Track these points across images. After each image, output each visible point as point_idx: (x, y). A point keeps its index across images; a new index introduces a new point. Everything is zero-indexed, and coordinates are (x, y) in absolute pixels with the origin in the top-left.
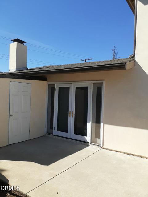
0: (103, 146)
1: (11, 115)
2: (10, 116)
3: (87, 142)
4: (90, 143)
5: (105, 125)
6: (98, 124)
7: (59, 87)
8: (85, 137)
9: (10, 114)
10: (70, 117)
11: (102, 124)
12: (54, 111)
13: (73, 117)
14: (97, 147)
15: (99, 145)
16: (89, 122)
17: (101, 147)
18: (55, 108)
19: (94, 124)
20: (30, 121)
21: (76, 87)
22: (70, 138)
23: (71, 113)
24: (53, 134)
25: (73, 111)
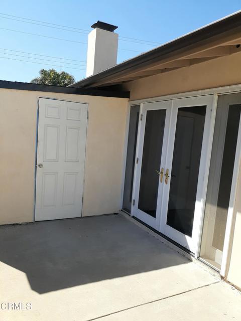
0: (226, 275)
1: (40, 166)
2: (38, 167)
3: (188, 251)
4: (196, 256)
5: (238, 215)
6: (223, 211)
7: (147, 111)
9: (38, 163)
10: (161, 182)
11: (231, 210)
12: (136, 165)
13: (166, 182)
14: (212, 272)
15: (217, 269)
16: (200, 201)
17: (222, 278)
18: (138, 159)
20: (84, 181)
21: (179, 108)
22: (157, 230)
23: (165, 173)
24: (132, 214)
25: (168, 170)
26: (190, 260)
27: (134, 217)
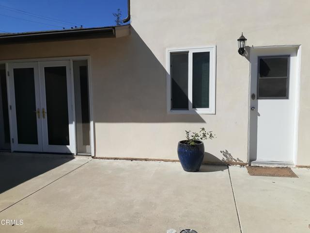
0: (95, 155)
3: (71, 154)
4: (75, 154)
6: (85, 125)
8: (68, 146)
10: (39, 118)
11: (92, 123)
13: (44, 117)
14: (87, 157)
15: (89, 154)
16: (72, 123)
17: (93, 157)
18: (11, 106)
19: (81, 125)
21: (45, 68)
22: (42, 151)
23: (41, 111)
24: (13, 150)
25: (43, 109)
26: (74, 158)
27: (15, 152)
